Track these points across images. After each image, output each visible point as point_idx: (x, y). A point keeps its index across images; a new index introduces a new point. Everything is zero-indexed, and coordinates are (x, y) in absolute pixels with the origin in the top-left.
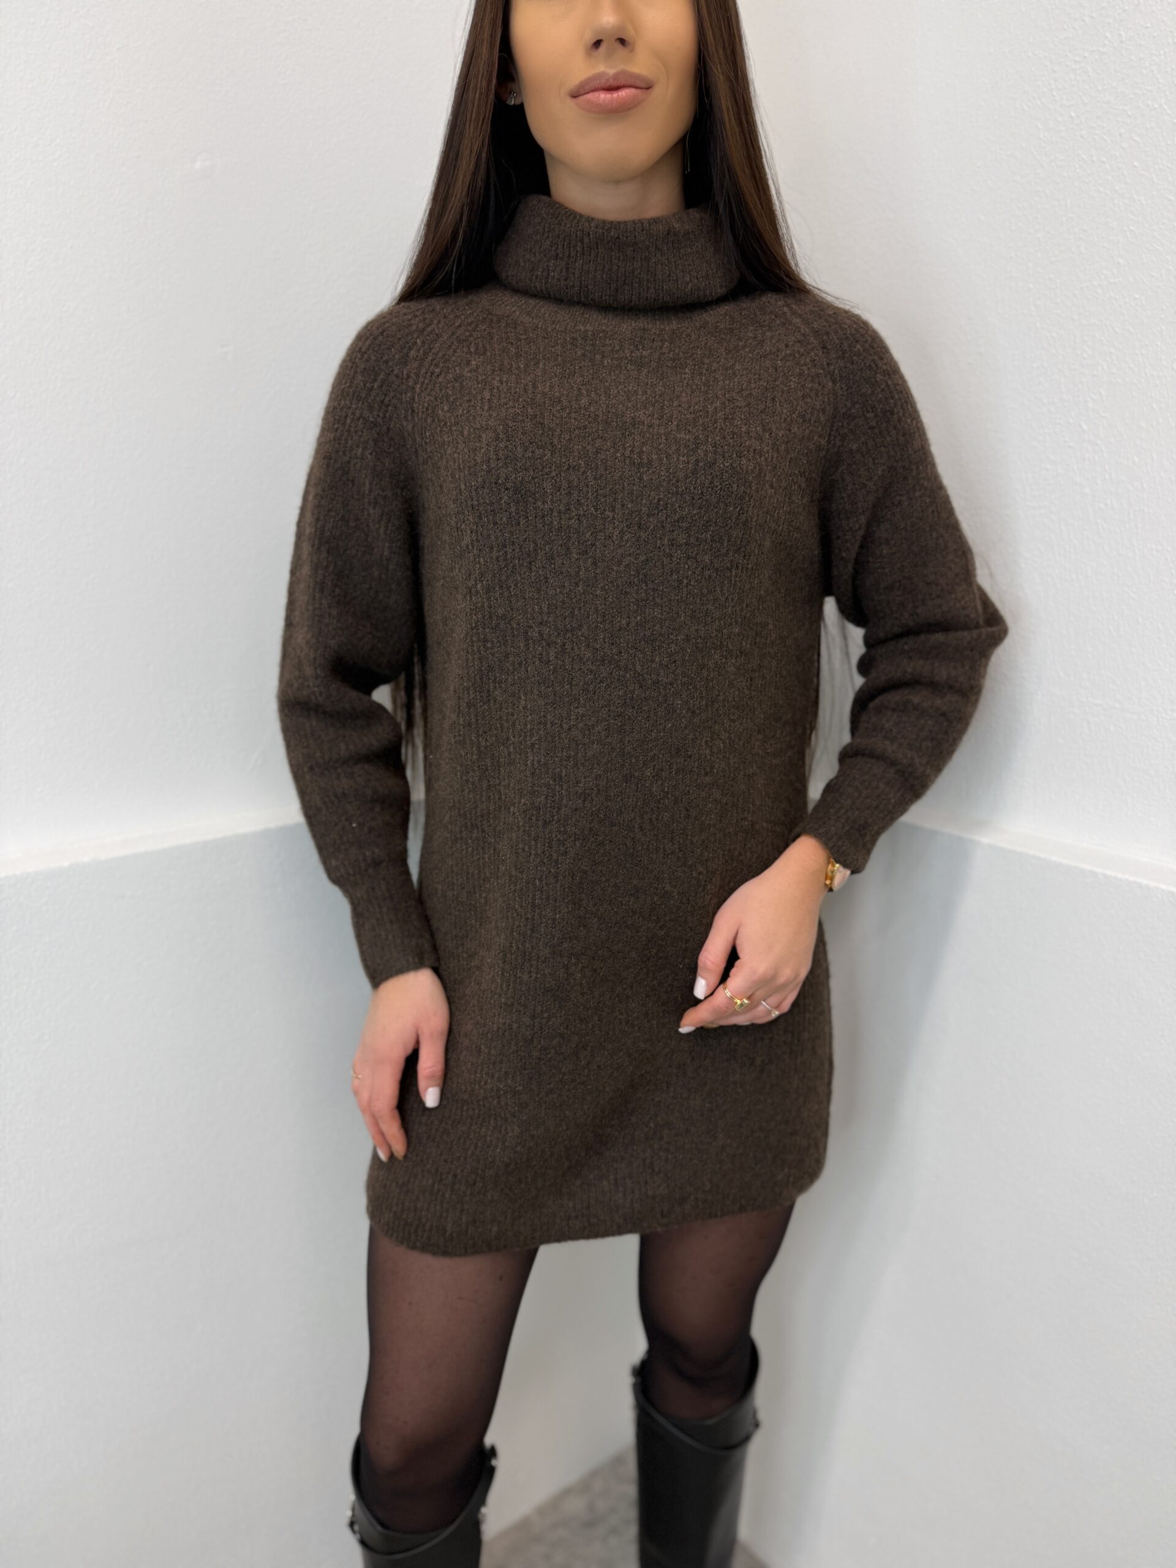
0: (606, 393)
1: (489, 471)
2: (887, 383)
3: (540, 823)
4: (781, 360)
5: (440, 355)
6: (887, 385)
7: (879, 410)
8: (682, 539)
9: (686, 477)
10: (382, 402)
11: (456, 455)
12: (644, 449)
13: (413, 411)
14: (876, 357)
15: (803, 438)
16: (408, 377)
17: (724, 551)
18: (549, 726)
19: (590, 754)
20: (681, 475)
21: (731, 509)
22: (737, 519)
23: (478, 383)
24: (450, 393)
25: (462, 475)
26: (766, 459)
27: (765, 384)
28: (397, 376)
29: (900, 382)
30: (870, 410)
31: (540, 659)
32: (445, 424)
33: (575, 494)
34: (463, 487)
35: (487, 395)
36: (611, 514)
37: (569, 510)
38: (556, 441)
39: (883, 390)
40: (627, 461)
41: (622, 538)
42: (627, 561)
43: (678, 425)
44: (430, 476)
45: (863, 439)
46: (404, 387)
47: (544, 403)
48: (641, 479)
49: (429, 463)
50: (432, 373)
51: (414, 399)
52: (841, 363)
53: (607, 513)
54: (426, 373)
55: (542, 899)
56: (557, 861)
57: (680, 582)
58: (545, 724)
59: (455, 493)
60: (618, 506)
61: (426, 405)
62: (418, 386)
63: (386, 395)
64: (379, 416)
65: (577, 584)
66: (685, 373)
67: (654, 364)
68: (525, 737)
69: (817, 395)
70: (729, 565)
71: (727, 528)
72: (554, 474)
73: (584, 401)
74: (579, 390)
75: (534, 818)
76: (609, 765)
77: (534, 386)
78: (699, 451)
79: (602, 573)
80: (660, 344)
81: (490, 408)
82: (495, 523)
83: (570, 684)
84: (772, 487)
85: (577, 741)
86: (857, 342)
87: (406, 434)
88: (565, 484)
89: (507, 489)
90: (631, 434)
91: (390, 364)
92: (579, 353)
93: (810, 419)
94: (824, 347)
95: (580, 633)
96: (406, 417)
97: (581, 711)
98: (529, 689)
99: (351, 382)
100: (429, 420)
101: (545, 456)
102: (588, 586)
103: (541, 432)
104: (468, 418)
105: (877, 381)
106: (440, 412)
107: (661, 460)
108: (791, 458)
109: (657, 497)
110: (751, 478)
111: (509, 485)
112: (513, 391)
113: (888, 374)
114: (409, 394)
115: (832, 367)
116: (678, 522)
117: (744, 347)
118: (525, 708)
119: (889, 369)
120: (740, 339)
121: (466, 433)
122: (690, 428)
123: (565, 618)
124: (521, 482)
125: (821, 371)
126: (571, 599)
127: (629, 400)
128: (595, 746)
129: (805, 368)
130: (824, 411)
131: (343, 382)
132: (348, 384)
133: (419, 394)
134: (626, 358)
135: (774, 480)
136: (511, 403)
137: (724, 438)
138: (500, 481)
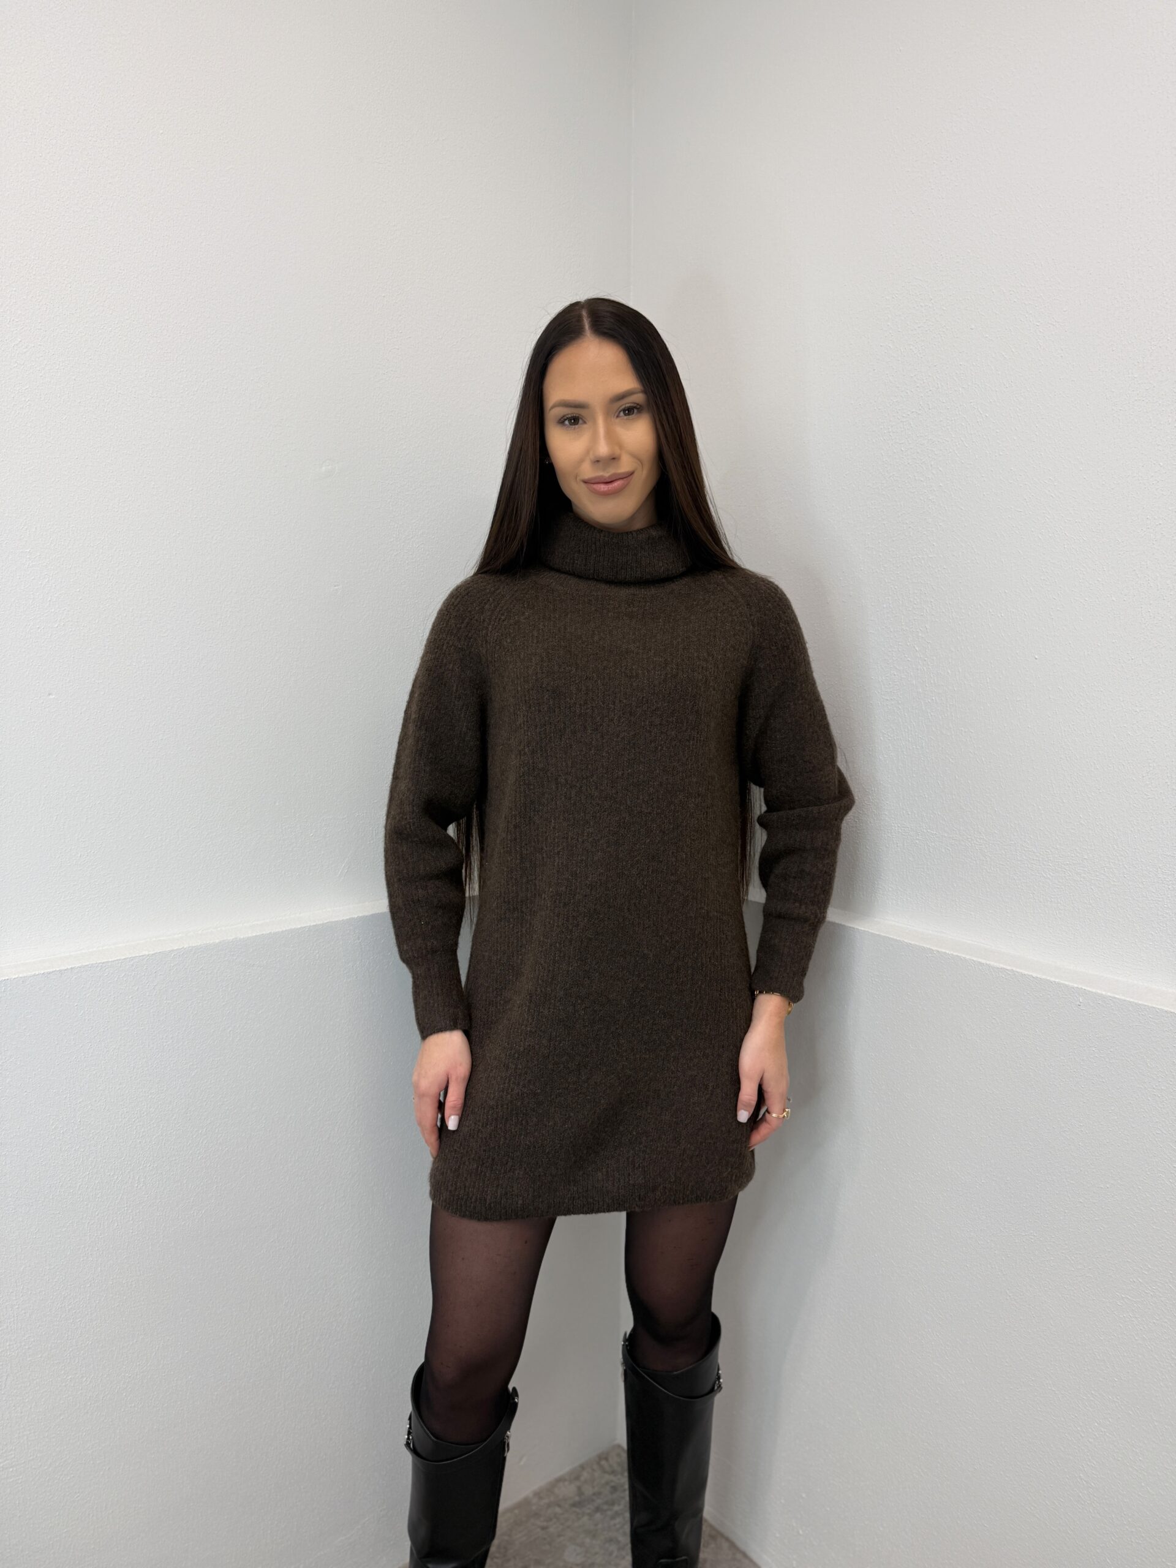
0: (610, 633)
1: (536, 680)
2: (786, 628)
3: (562, 905)
4: (720, 613)
5: (505, 608)
6: (786, 630)
7: (780, 646)
8: (657, 721)
9: (660, 684)
10: (467, 636)
11: (515, 670)
12: (634, 667)
13: (486, 642)
14: (781, 612)
15: (734, 660)
16: (484, 621)
17: (684, 729)
18: (569, 839)
19: (596, 858)
20: (656, 682)
21: (688, 703)
22: (692, 709)
23: (530, 626)
24: (512, 631)
25: (519, 682)
26: (710, 673)
27: (710, 627)
28: (477, 620)
29: (796, 629)
30: (774, 644)
31: (565, 796)
32: (508, 650)
33: (591, 694)
34: (519, 689)
35: (536, 634)
36: (613, 706)
37: (586, 703)
38: (579, 662)
39: (783, 633)
40: (623, 675)
41: (619, 721)
42: (622, 735)
43: (654, 653)
44: (496, 681)
45: (768, 662)
46: (481, 627)
47: (571, 639)
48: (631, 685)
49: (496, 673)
50: (499, 619)
51: (487, 635)
52: (758, 615)
53: (610, 705)
54: (496, 619)
55: (560, 957)
56: (571, 931)
57: (656, 748)
58: (567, 838)
59: (514, 692)
60: (617, 701)
61: (495, 638)
62: (490, 626)
63: (469, 632)
64: (464, 644)
65: (590, 750)
66: (660, 622)
67: (640, 617)
68: (554, 847)
69: (743, 634)
70: (688, 738)
71: (686, 715)
72: (577, 681)
73: (596, 638)
74: (593, 631)
75: (557, 901)
76: (609, 866)
77: (565, 629)
78: (668, 668)
79: (607, 742)
80: (644, 604)
81: (537, 642)
82: (540, 711)
83: (585, 812)
84: (714, 690)
85: (587, 850)
86: (769, 602)
87: (481, 655)
88: (584, 688)
89: (548, 690)
90: (625, 658)
91: (473, 613)
92: (593, 609)
93: (738, 649)
94: (748, 605)
95: (591, 780)
96: (482, 645)
97: (591, 830)
98: (557, 815)
99: (447, 624)
100: (497, 648)
101: (572, 670)
102: (598, 750)
103: (569, 656)
104: (523, 648)
105: (779, 627)
106: (505, 643)
107: (644, 674)
108: (726, 672)
109: (642, 696)
110: (700, 684)
111: (549, 688)
112: (552, 631)
113: (788, 623)
114: (484, 632)
115: (752, 618)
116: (655, 710)
117: (697, 605)
118: (554, 828)
119: (789, 619)
120: (694, 600)
121: (522, 656)
122: (662, 654)
123: (582, 770)
124: (557, 687)
125: (746, 619)
126: (587, 759)
127: (624, 638)
128: (599, 853)
129: (735, 617)
130: (747, 644)
131: (442, 623)
132: (445, 625)
133: (491, 632)
134: (623, 612)
135: (716, 686)
136: (551, 639)
137: (683, 660)
138: (544, 686)
